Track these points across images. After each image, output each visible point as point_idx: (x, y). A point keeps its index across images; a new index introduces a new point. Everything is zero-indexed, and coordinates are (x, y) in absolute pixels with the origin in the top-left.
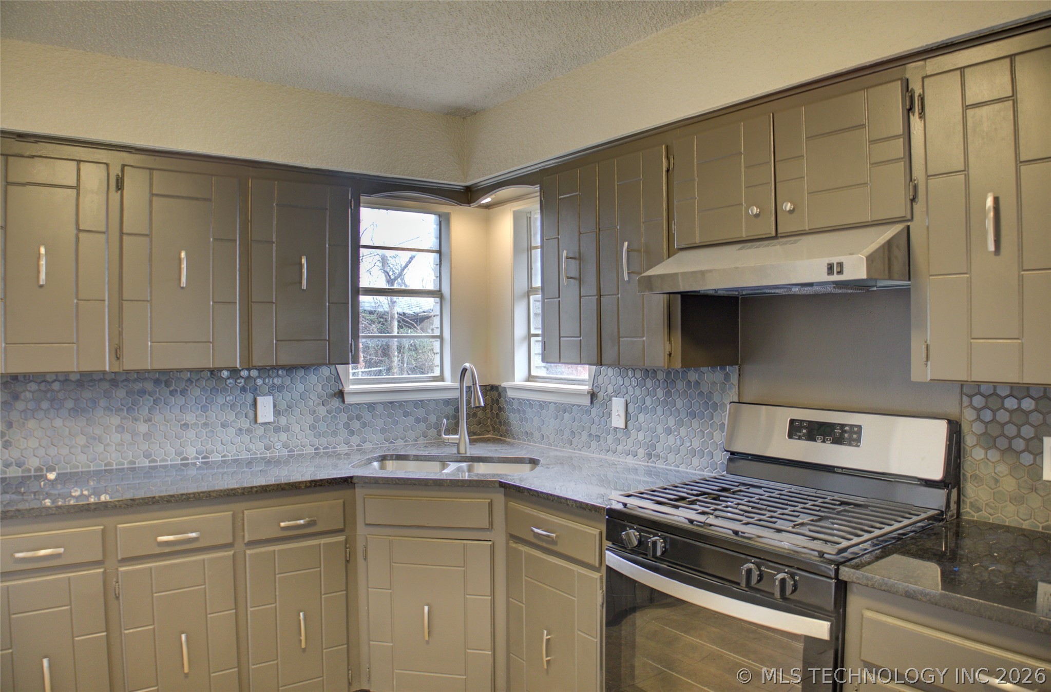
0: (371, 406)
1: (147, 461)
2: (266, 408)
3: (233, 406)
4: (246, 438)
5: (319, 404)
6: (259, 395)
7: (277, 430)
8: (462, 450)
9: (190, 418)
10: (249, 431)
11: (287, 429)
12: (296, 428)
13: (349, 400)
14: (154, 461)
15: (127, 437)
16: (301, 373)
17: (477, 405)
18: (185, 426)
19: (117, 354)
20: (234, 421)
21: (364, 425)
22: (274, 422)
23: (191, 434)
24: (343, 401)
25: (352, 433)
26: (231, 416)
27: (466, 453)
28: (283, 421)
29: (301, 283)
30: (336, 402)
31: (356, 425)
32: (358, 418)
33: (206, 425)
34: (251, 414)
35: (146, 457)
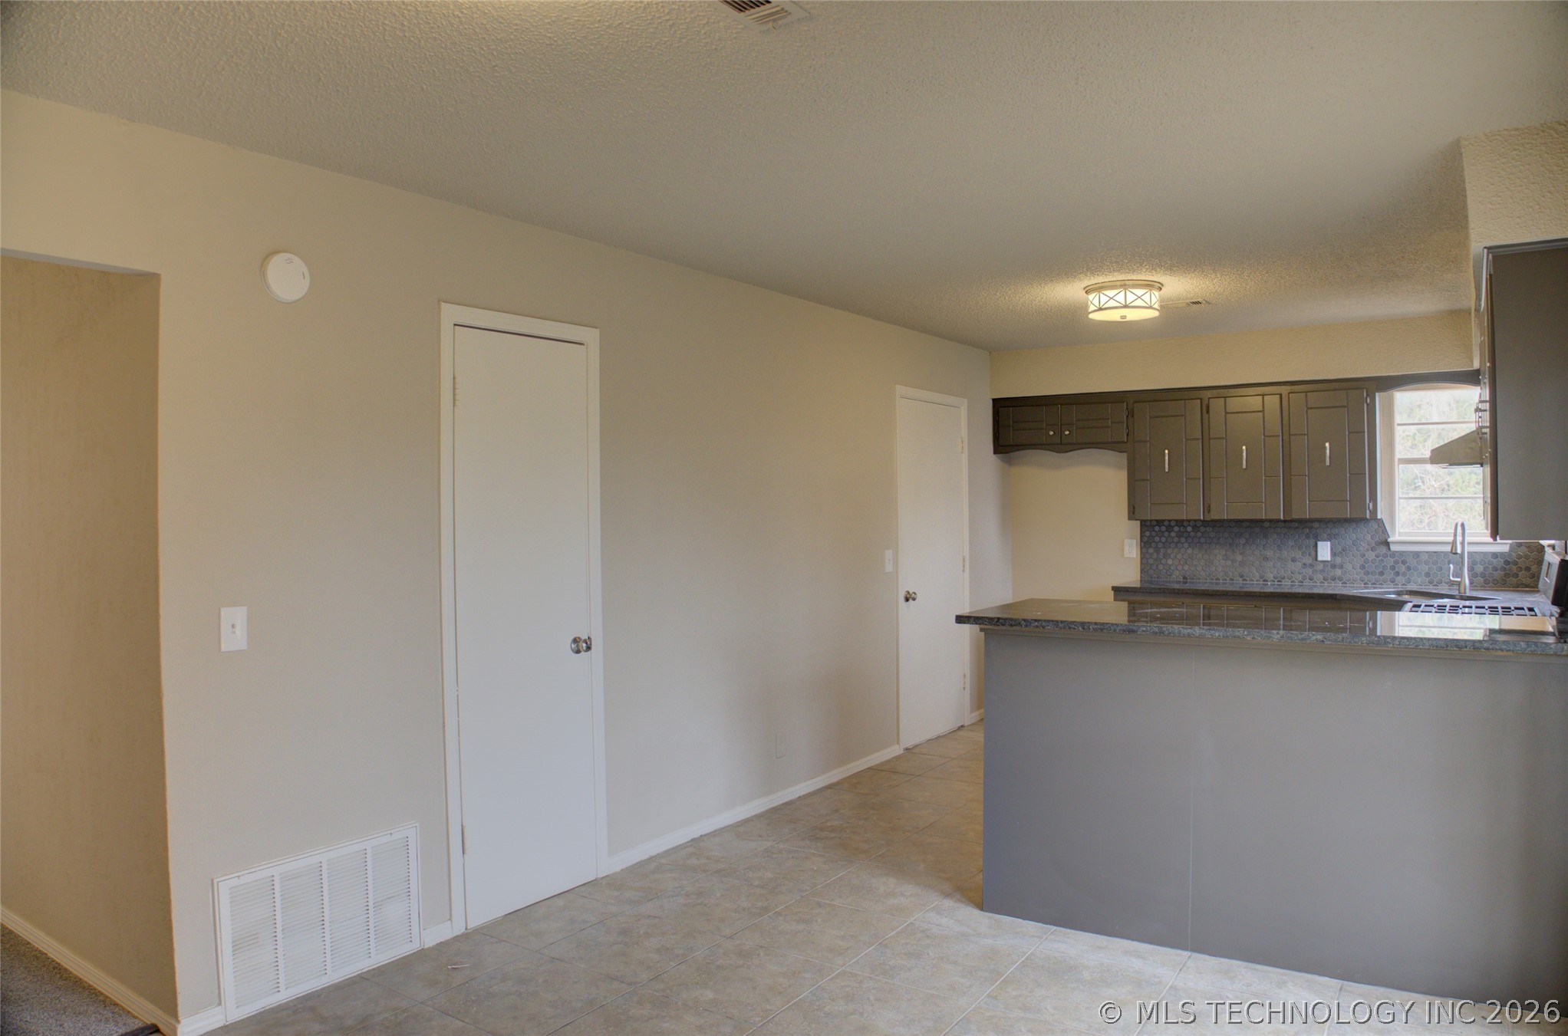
0: (1417, 554)
1: (1241, 579)
2: (1324, 551)
3: (1300, 548)
4: (1309, 571)
5: (1368, 550)
6: (1320, 541)
7: (1334, 566)
8: (1462, 591)
9: (1269, 553)
10: (1311, 566)
11: (1341, 567)
12: (1349, 567)
13: (1393, 548)
14: (1245, 580)
15: (1229, 563)
16: (1354, 525)
17: (1454, 551)
18: (1266, 559)
19: (1208, 509)
20: (1300, 558)
21: (1409, 568)
22: (1331, 561)
23: (1270, 564)
24: (1390, 549)
25: (1397, 574)
26: (1299, 554)
27: (1465, 593)
28: (1338, 560)
29: (1325, 460)
30: (1383, 550)
31: (1403, 568)
32: (1404, 562)
33: (1280, 559)
34: (1313, 553)
35: (1242, 576)
